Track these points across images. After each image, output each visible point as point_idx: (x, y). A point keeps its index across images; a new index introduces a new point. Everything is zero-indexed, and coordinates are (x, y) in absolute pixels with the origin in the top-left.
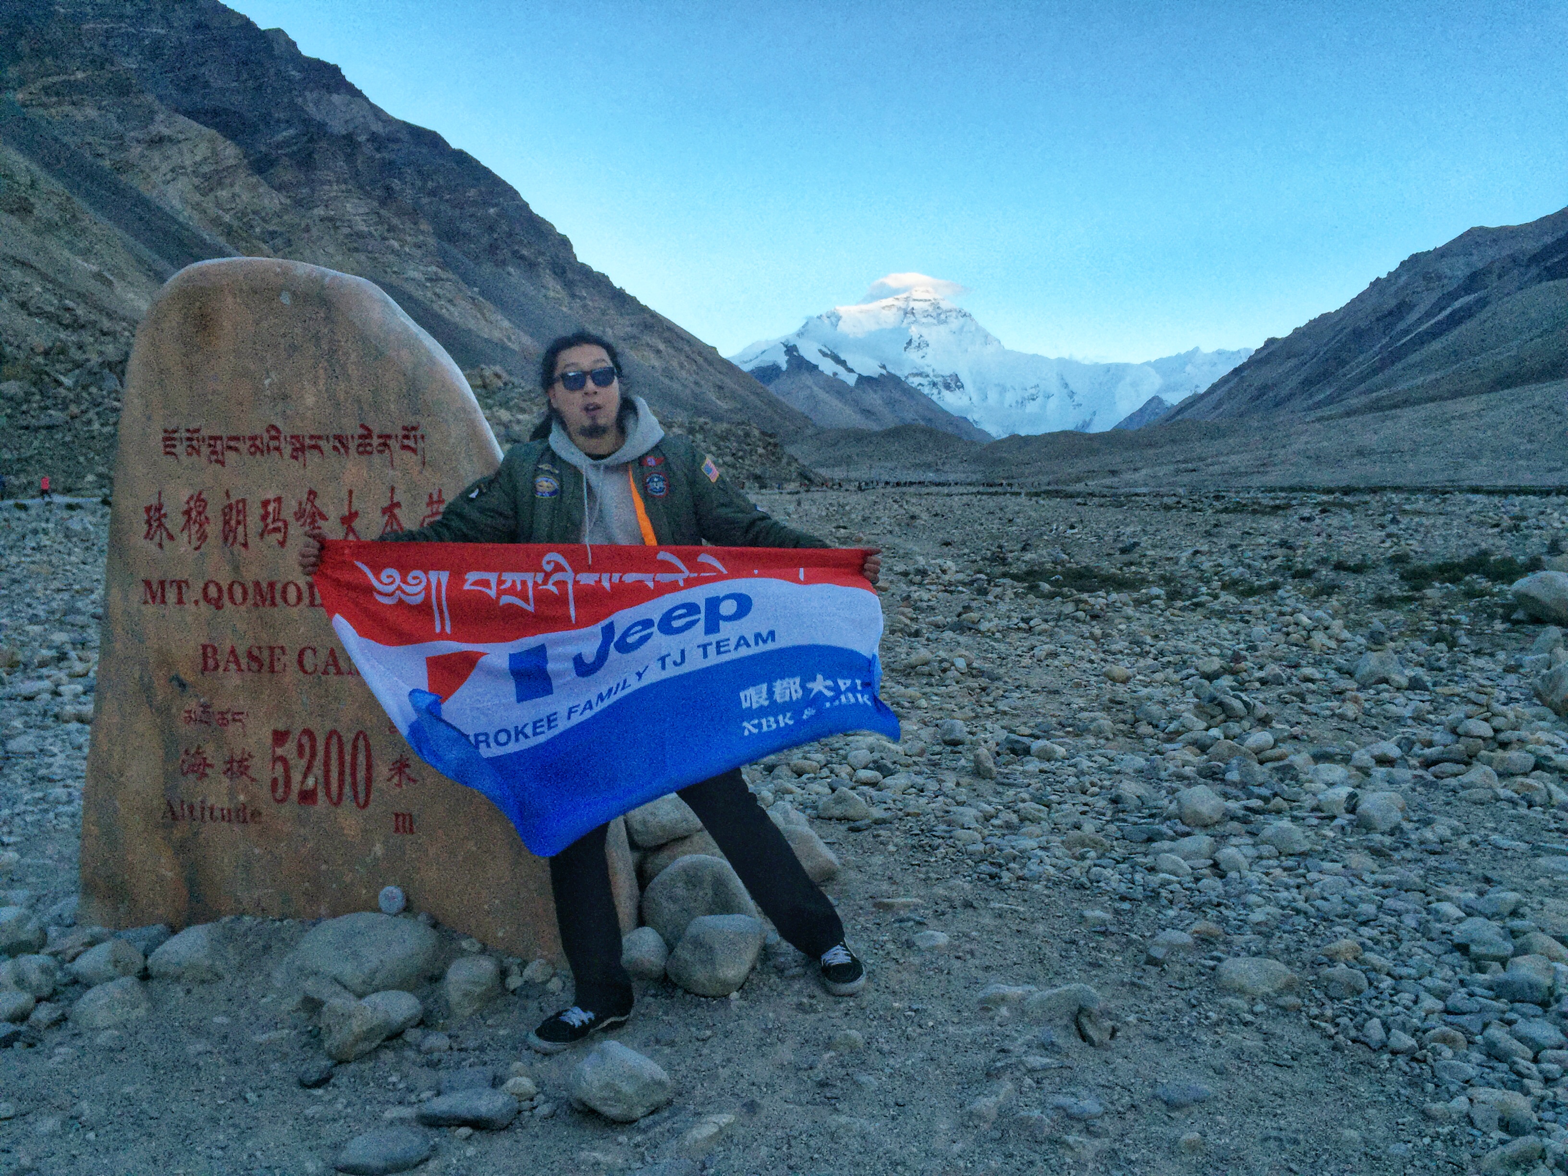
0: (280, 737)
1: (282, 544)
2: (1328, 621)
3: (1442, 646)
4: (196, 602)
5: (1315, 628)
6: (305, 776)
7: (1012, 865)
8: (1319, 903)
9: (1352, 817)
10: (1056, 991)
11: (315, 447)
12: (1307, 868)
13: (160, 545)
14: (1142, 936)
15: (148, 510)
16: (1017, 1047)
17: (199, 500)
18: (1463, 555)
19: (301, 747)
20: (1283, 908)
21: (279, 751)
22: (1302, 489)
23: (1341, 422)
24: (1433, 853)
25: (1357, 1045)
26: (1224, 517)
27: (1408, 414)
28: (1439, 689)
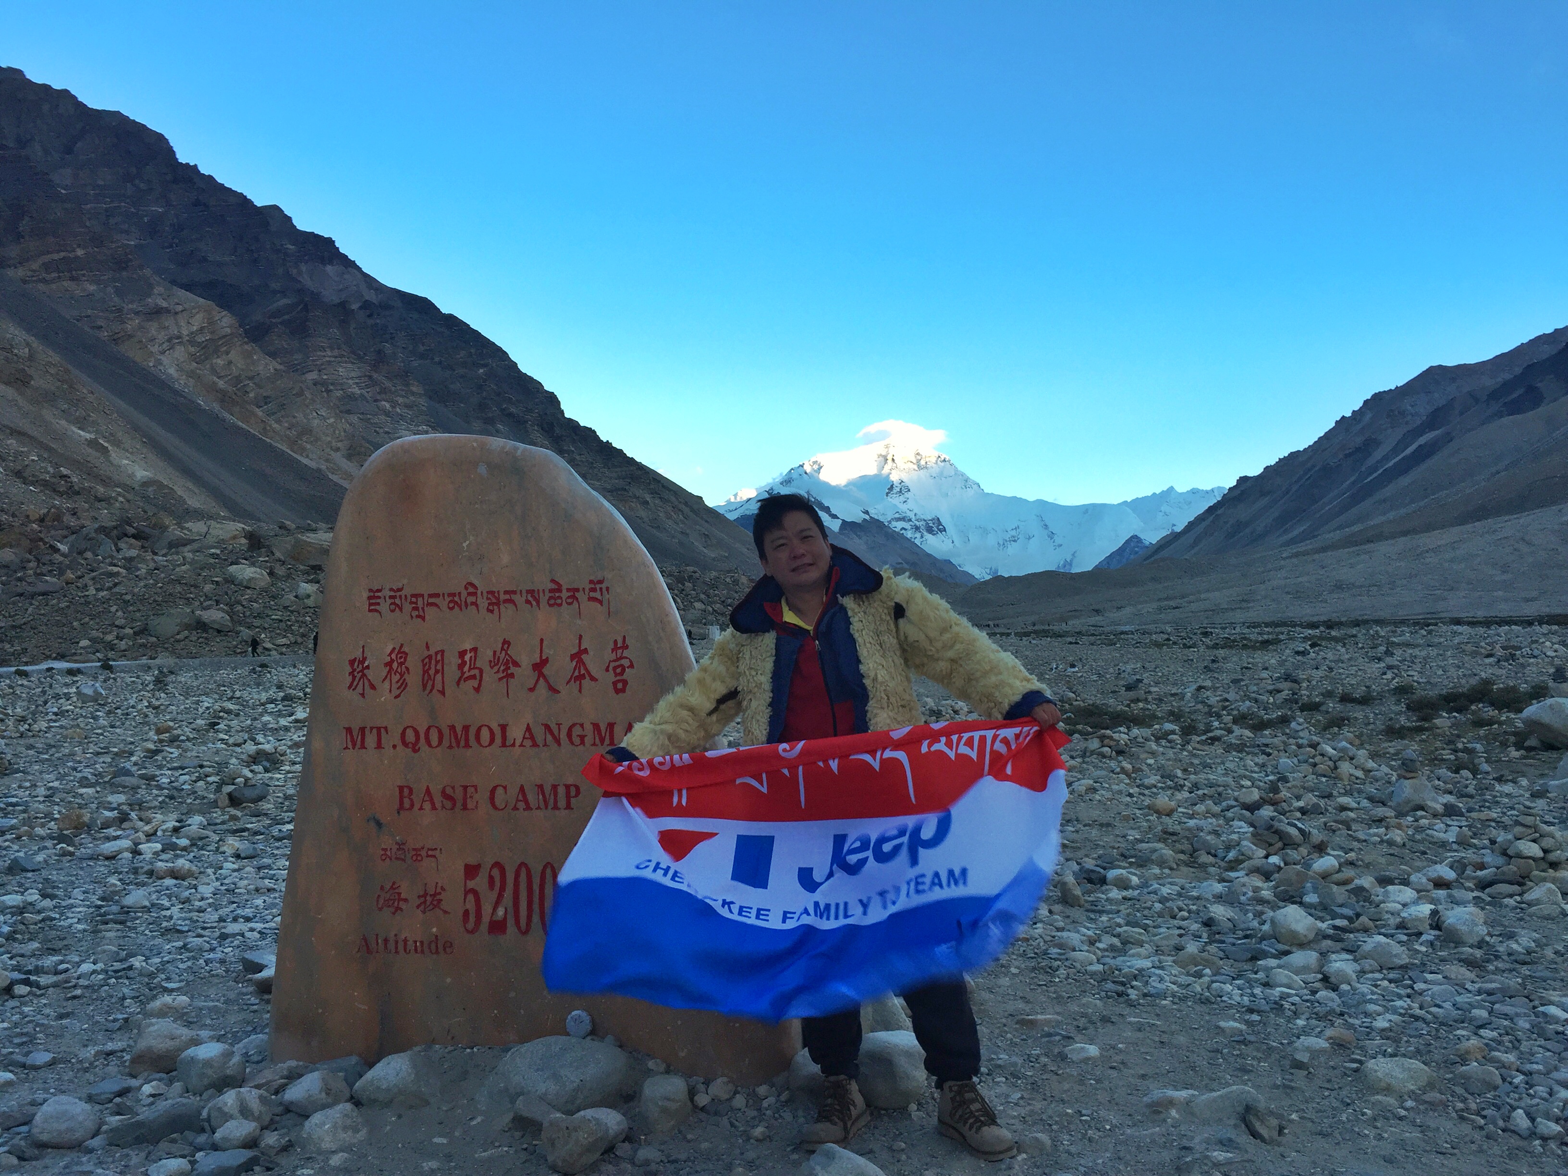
0: (471, 871)
1: (477, 690)
2: (1353, 750)
3: (1465, 773)
4: (394, 747)
5: (1340, 759)
6: (495, 909)
7: (1134, 983)
8: (1434, 1010)
9: (1437, 933)
10: (1215, 1094)
11: (511, 601)
12: (1410, 978)
13: (363, 695)
14: (1282, 1044)
15: (352, 662)
16: (1196, 1143)
17: (402, 654)
18: (1466, 684)
19: (491, 879)
20: (1401, 1015)
21: (471, 884)
22: (1284, 624)
23: (1316, 556)
24: (1524, 963)
25: (1506, 1135)
26: (1221, 653)
27: (1383, 548)
28: (1474, 815)
